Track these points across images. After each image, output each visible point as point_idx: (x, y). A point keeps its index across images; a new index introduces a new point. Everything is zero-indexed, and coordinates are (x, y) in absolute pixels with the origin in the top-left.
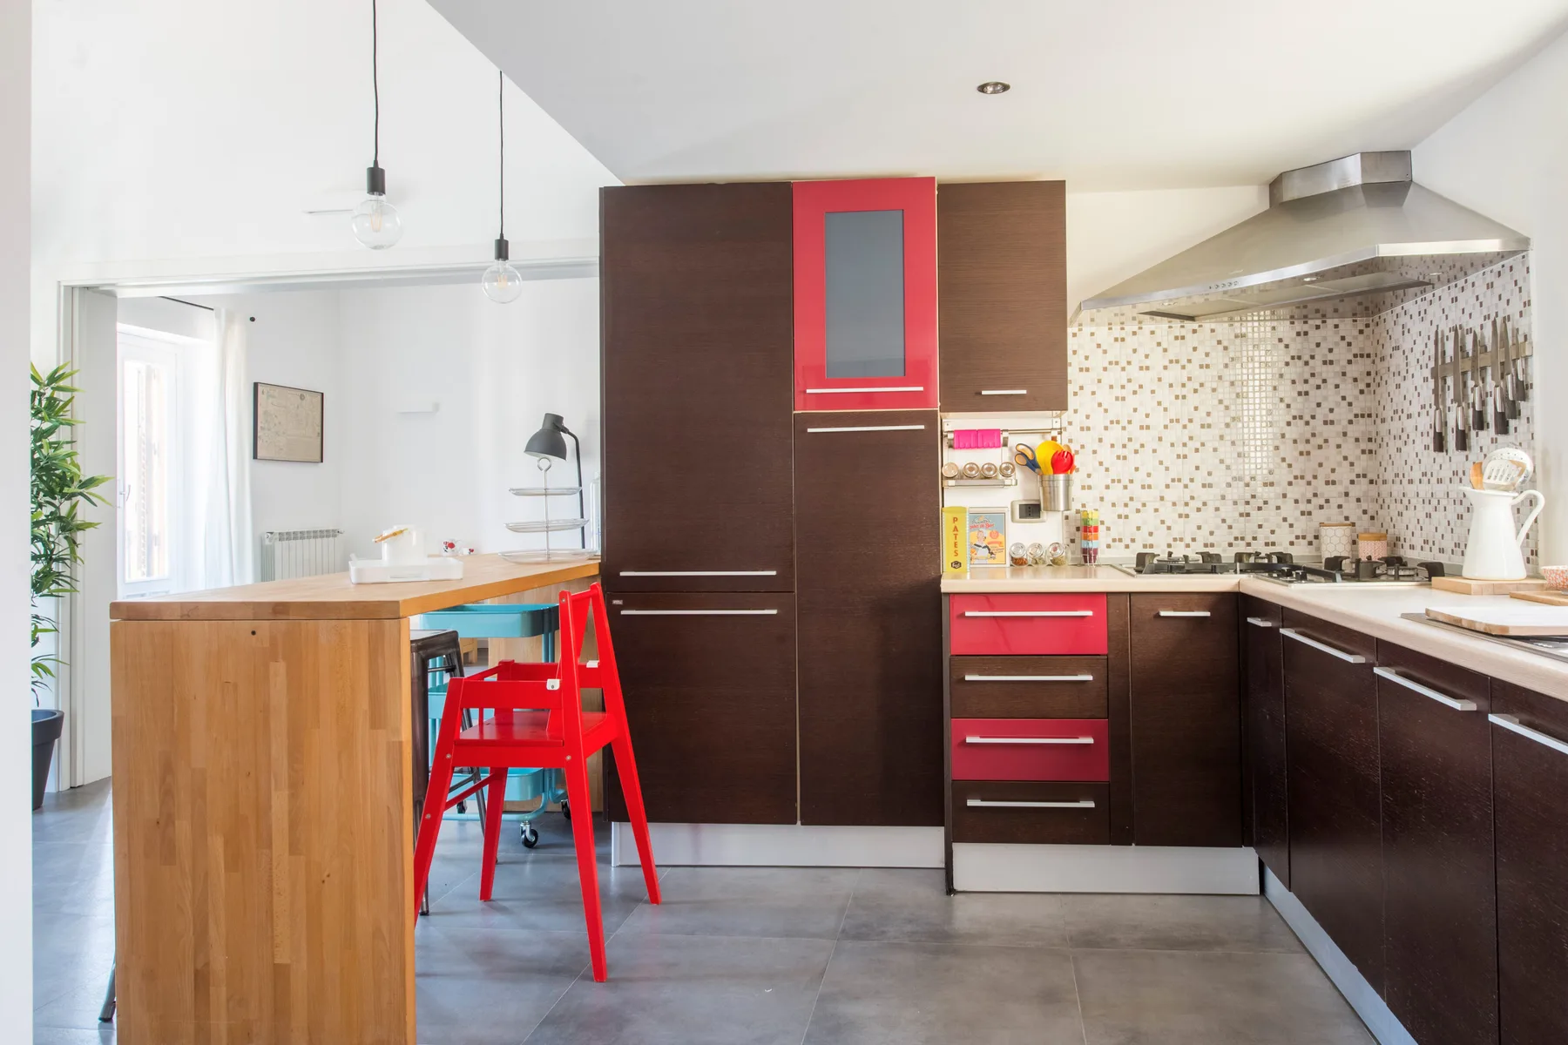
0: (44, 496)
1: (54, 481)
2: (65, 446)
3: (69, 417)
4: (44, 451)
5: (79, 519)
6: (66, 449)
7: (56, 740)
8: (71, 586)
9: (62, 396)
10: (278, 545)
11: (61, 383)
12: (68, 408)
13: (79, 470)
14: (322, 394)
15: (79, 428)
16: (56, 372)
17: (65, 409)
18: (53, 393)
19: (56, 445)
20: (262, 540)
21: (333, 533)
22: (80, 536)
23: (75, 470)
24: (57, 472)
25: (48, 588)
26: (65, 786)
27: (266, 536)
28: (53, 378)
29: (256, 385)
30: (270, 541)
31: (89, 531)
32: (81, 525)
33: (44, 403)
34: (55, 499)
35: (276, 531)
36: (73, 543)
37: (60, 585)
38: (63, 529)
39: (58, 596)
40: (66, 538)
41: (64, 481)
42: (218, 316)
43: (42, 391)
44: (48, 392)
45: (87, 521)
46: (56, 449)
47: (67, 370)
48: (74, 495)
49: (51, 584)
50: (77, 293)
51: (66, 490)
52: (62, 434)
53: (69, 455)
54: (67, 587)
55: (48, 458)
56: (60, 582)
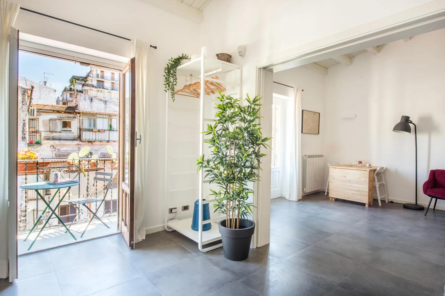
0: (251, 144)
1: (254, 139)
2: (257, 126)
3: (258, 116)
4: (251, 128)
5: (261, 153)
6: (258, 127)
7: (253, 235)
8: (258, 178)
9: (257, 107)
10: (307, 159)
11: (257, 103)
12: (258, 112)
13: (262, 135)
14: (319, 113)
15: (262, 119)
16: (255, 99)
17: (257, 113)
18: (254, 107)
19: (255, 126)
20: (303, 157)
21: (321, 156)
22: (261, 159)
23: (260, 134)
24: (255, 135)
25: (252, 178)
26: (255, 247)
27: (304, 156)
28: (254, 101)
29: (303, 111)
30: (305, 158)
31: (264, 157)
32: (261, 155)
33: (252, 110)
34: (254, 145)
35: (307, 155)
36: (259, 161)
37: (255, 177)
38: (256, 156)
39: (254, 182)
40: (257, 159)
41: (257, 139)
42: (294, 90)
43: (251, 106)
44: (253, 106)
45: (263, 154)
46: (254, 127)
47: (258, 98)
48: (260, 144)
49: (253, 177)
50: (262, 70)
51: (257, 142)
52: (257, 122)
53: (259, 129)
54: (257, 178)
55: (252, 130)
56: (255, 176)
